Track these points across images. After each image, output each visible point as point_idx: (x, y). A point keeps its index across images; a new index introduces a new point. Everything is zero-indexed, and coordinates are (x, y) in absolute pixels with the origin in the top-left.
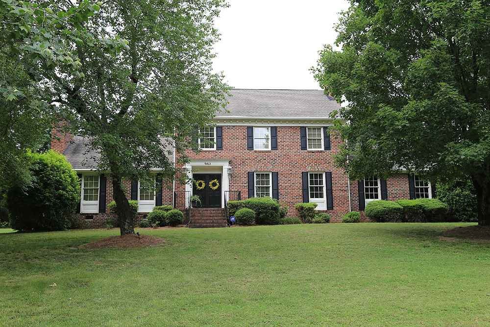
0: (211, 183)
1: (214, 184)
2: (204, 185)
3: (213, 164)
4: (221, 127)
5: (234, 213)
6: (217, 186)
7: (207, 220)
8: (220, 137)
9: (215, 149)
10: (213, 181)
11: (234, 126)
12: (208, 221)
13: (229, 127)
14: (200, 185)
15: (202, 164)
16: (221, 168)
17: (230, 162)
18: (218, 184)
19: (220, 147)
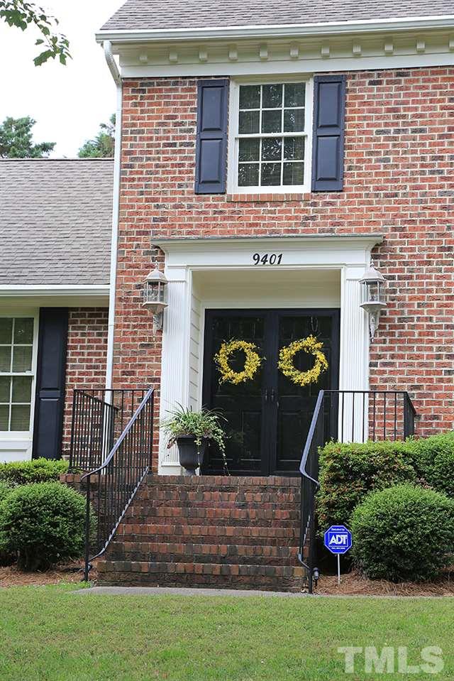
0: (287, 353)
1: (303, 361)
2: (253, 363)
3: (293, 260)
4: (337, 81)
5: (351, 505)
6: (317, 370)
7: (208, 539)
8: (331, 126)
9: (305, 188)
10: (296, 346)
11: (401, 73)
12: (206, 549)
13: (376, 78)
14: (238, 361)
15: (243, 260)
16: (332, 280)
17: (378, 251)
18: (321, 357)
19: (328, 180)
